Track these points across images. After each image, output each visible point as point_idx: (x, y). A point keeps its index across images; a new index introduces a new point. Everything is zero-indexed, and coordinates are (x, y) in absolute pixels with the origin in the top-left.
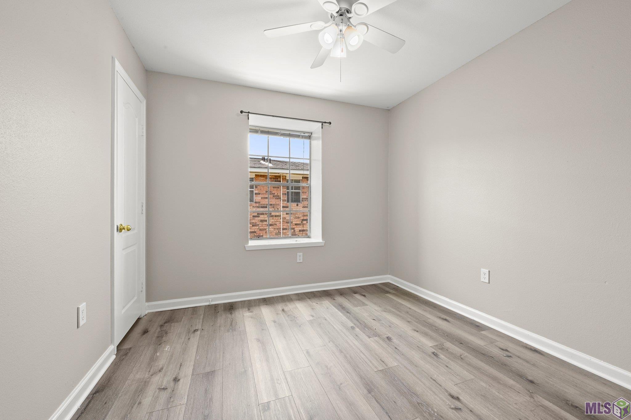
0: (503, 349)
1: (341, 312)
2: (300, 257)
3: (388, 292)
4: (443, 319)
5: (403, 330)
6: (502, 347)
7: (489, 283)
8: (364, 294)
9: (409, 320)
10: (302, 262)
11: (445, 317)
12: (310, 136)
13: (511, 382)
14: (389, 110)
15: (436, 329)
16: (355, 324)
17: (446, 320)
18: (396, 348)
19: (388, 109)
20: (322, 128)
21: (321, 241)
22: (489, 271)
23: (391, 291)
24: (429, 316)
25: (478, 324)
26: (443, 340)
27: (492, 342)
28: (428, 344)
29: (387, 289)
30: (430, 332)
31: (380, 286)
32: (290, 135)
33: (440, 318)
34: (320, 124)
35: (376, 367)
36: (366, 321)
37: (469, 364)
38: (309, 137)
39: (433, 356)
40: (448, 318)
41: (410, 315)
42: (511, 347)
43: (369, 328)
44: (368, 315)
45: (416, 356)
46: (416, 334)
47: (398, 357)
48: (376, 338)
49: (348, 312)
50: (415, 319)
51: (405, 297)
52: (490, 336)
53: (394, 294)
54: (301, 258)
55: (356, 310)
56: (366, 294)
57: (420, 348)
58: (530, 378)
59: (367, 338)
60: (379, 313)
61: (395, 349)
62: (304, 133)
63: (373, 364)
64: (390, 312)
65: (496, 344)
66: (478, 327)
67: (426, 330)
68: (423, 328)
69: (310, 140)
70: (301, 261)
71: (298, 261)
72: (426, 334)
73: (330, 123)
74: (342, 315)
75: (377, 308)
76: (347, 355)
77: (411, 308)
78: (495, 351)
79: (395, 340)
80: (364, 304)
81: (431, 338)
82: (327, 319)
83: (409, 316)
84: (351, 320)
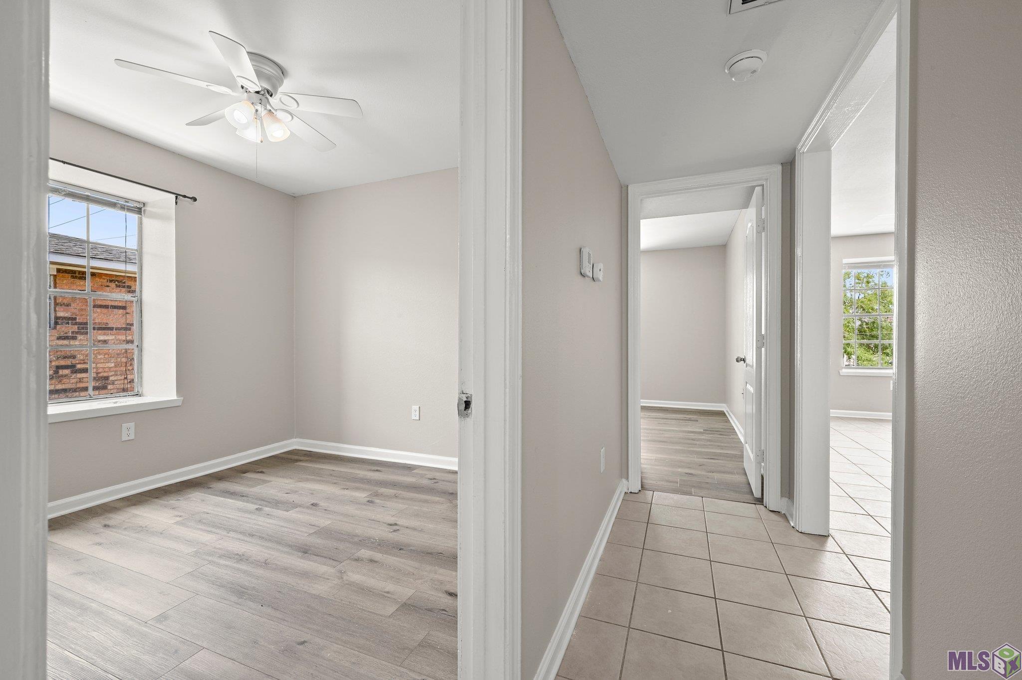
0: (431, 479)
1: (232, 499)
2: (128, 431)
3: (297, 461)
4: (374, 470)
5: (330, 492)
6: (430, 478)
7: (419, 420)
8: (260, 470)
9: (336, 481)
10: (133, 439)
11: (376, 468)
12: (140, 209)
13: (437, 499)
14: (295, 197)
15: (368, 481)
16: (260, 505)
17: (377, 470)
18: (326, 510)
19: (294, 195)
20: (176, 203)
21: (175, 397)
22: (420, 407)
23: (302, 458)
24: (357, 472)
25: (409, 466)
26: (376, 488)
27: (422, 476)
28: (362, 496)
29: (296, 457)
30: (362, 485)
31: (284, 456)
32: (87, 199)
33: (370, 470)
34: (174, 196)
35: (306, 532)
36: (276, 498)
37: (403, 499)
38: (139, 211)
39: (368, 503)
40: (379, 468)
41: (335, 476)
42: (438, 475)
43: (283, 503)
44: (276, 491)
45: (351, 509)
46: (346, 492)
47: (330, 516)
48: (297, 509)
49: (243, 496)
50: (342, 479)
51: (326, 461)
52: (421, 472)
53: (307, 461)
54: (132, 431)
55: (258, 490)
56: (264, 470)
57: (354, 502)
58: (451, 492)
59: (285, 513)
60: (291, 485)
61: (324, 511)
62: (127, 200)
63: (302, 532)
64: (307, 480)
65: (426, 476)
66: (409, 468)
67: (357, 485)
68: (353, 484)
69: (139, 216)
70: (132, 437)
71: (125, 438)
72: (357, 489)
73: (195, 199)
74: (233, 501)
75: (287, 481)
76: (263, 535)
77: (334, 469)
78: (425, 482)
79: (323, 504)
80: (265, 482)
81: (364, 490)
82: (209, 512)
83: (334, 478)
84: (252, 503)
